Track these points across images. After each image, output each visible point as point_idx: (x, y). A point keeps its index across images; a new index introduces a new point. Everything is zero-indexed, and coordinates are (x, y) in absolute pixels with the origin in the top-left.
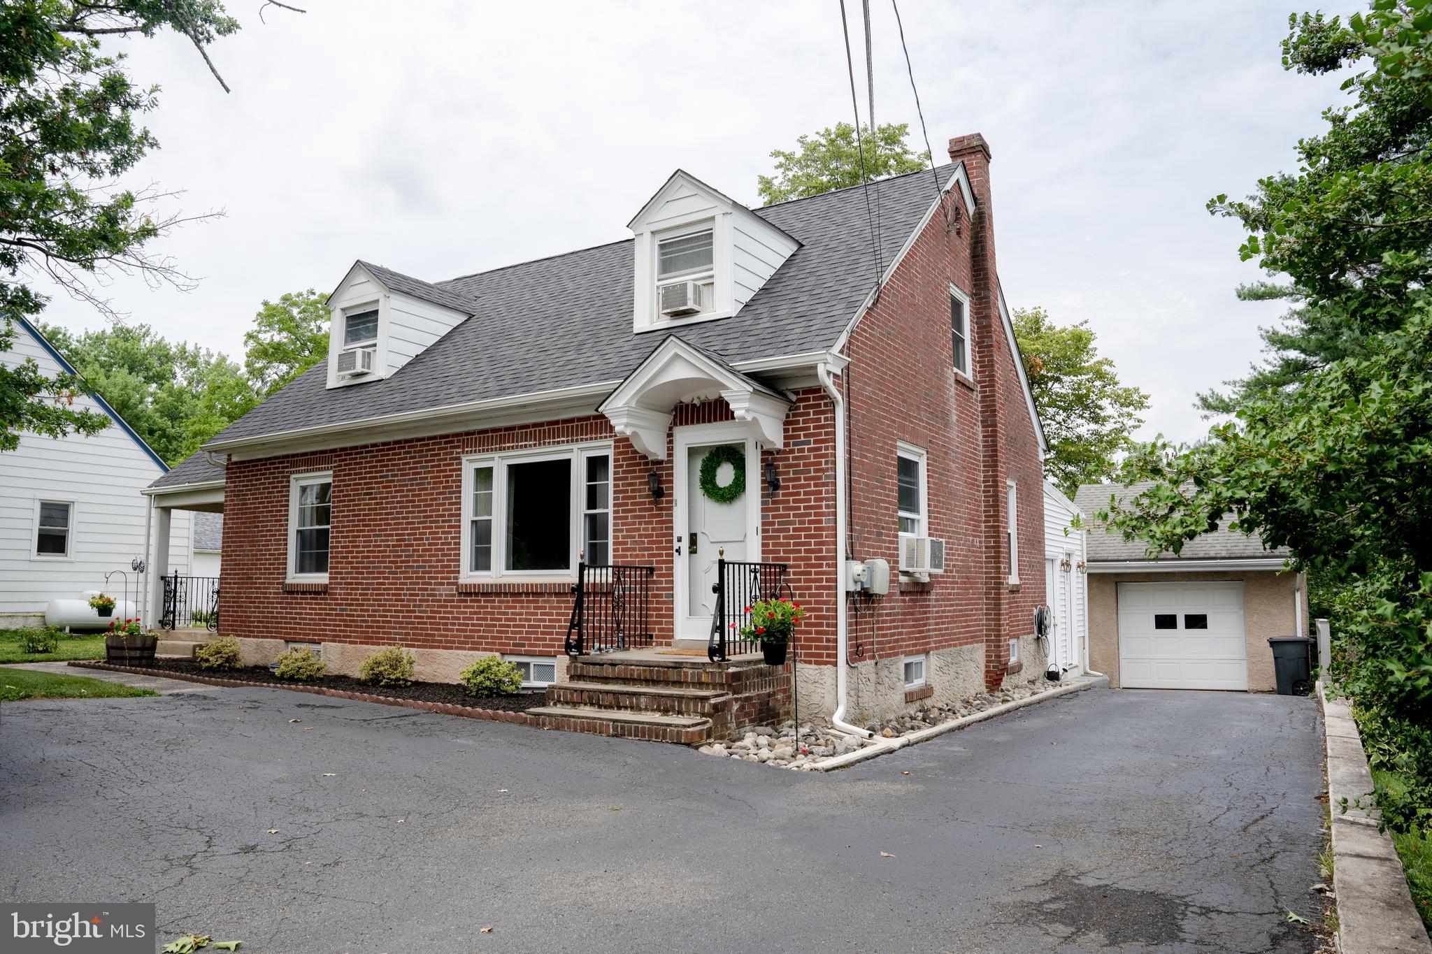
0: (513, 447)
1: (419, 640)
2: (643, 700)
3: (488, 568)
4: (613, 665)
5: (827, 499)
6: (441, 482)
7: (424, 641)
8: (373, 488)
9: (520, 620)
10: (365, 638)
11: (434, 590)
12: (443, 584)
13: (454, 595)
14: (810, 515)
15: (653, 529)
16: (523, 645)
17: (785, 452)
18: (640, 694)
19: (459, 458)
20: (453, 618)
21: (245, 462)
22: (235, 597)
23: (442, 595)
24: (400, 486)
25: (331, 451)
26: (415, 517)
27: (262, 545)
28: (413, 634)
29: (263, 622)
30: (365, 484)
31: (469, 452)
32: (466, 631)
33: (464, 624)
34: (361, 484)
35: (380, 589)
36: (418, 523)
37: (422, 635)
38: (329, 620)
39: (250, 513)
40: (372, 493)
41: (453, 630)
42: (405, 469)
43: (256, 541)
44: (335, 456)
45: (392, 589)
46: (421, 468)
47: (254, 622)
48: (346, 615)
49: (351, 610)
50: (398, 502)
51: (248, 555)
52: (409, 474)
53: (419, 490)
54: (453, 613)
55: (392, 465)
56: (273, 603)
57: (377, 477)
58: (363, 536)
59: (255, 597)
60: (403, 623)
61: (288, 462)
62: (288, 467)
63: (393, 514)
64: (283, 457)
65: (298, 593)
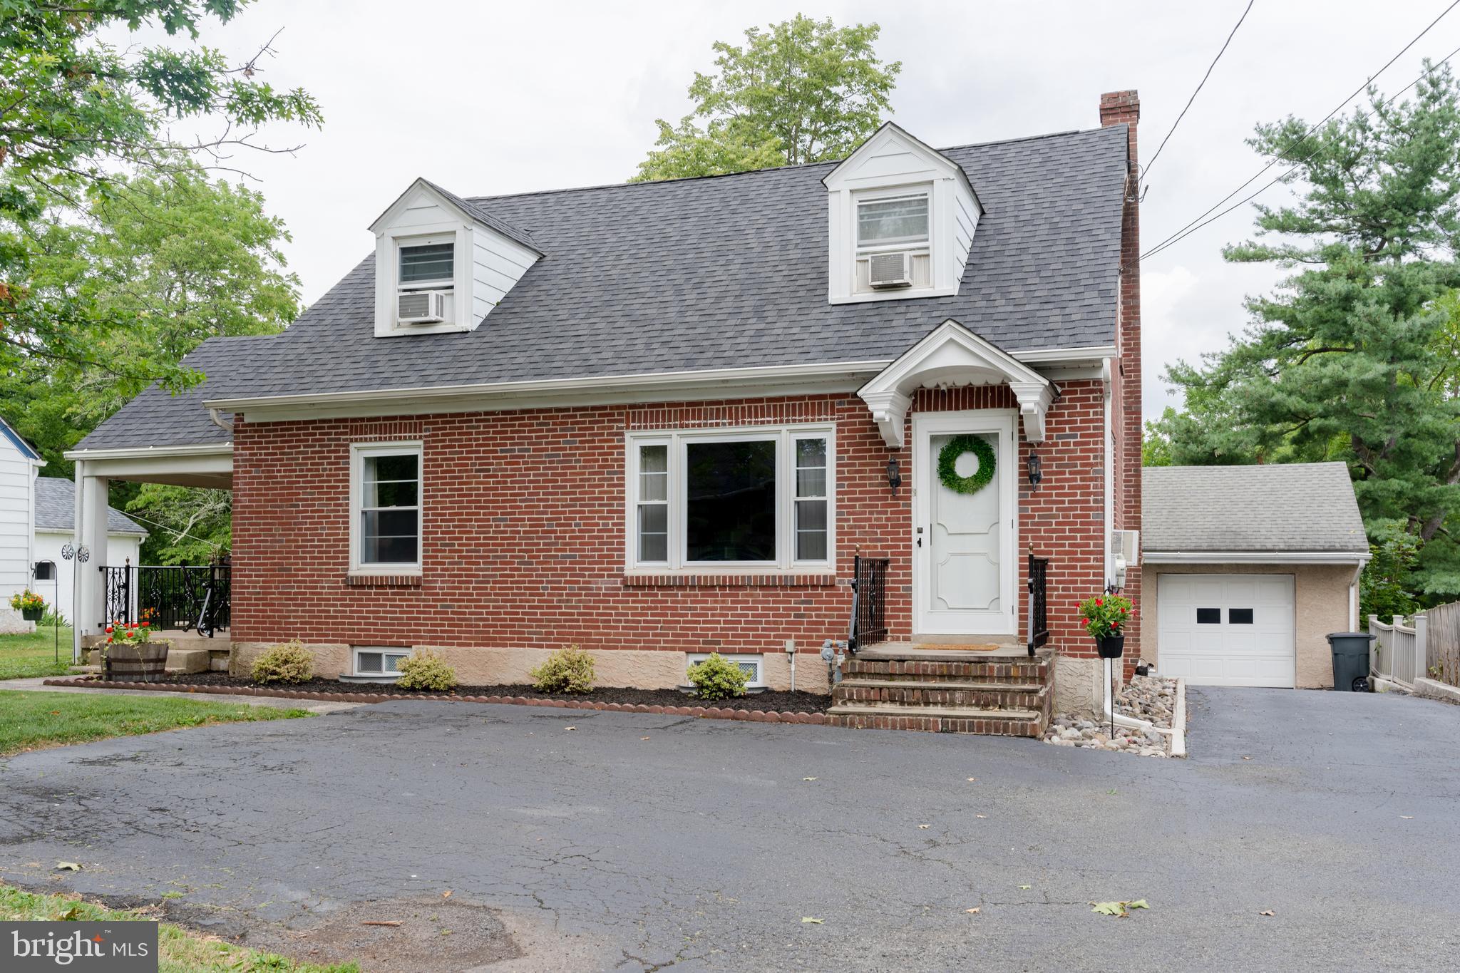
0: (699, 425)
1: (567, 640)
2: (958, 695)
3: (663, 557)
4: (901, 661)
5: (1095, 494)
6: (597, 461)
7: (574, 640)
8: (492, 464)
9: (713, 615)
10: (483, 639)
11: (589, 582)
12: (603, 576)
13: (619, 589)
14: (1076, 509)
15: (888, 519)
16: (719, 643)
17: (1047, 445)
18: (955, 689)
19: (622, 434)
20: (617, 614)
21: (268, 424)
22: (259, 593)
23: (600, 589)
24: (533, 462)
25: (419, 417)
26: (558, 500)
27: (306, 529)
28: (558, 633)
29: (312, 623)
30: (477, 458)
31: (634, 428)
32: (637, 628)
33: (634, 621)
34: (471, 459)
35: (506, 582)
36: (563, 506)
37: (571, 634)
38: (425, 619)
39: (281, 489)
40: (489, 470)
41: (617, 628)
42: (541, 444)
43: (295, 524)
44: (426, 423)
45: (524, 582)
46: (565, 442)
47: (296, 623)
48: (453, 613)
49: (460, 607)
50: (530, 482)
51: (281, 541)
52: (546, 450)
53: (563, 468)
54: (617, 608)
55: (519, 438)
56: (329, 600)
57: (496, 452)
58: (477, 520)
59: (296, 593)
60: (541, 620)
61: (345, 427)
62: (346, 433)
63: (523, 494)
64: (337, 420)
65: (370, 587)
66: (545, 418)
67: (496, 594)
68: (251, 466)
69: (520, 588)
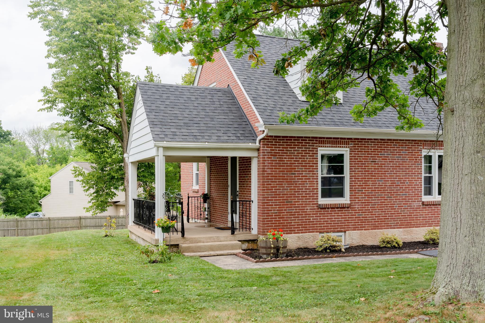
1: (404, 225)
6: (413, 160)
7: (406, 225)
8: (377, 159)
10: (374, 227)
11: (411, 204)
12: (415, 201)
13: (420, 206)
19: (421, 151)
20: (420, 215)
21: (279, 137)
22: (277, 213)
23: (414, 206)
24: (392, 159)
25: (348, 139)
26: (401, 174)
27: (299, 184)
28: (401, 223)
29: (302, 225)
30: (371, 157)
31: (425, 148)
32: (426, 219)
33: (425, 217)
34: (369, 157)
35: (382, 205)
36: (402, 176)
37: (405, 223)
38: (351, 220)
39: (287, 166)
40: (376, 162)
41: (420, 220)
42: (394, 152)
43: (294, 182)
44: (351, 142)
45: (389, 204)
46: (403, 152)
47: (295, 225)
48: (362, 217)
49: (365, 215)
50: (391, 166)
51: (287, 189)
52: (396, 155)
53: (402, 162)
54: (420, 213)
55: (387, 150)
56: (310, 214)
57: (378, 155)
58: (371, 181)
59: (294, 212)
60: (395, 218)
61: (316, 141)
62: (317, 143)
63: (388, 171)
64: (312, 137)
65: (328, 208)
66: (396, 143)
67: (378, 210)
68: (271, 155)
69: (387, 207)
